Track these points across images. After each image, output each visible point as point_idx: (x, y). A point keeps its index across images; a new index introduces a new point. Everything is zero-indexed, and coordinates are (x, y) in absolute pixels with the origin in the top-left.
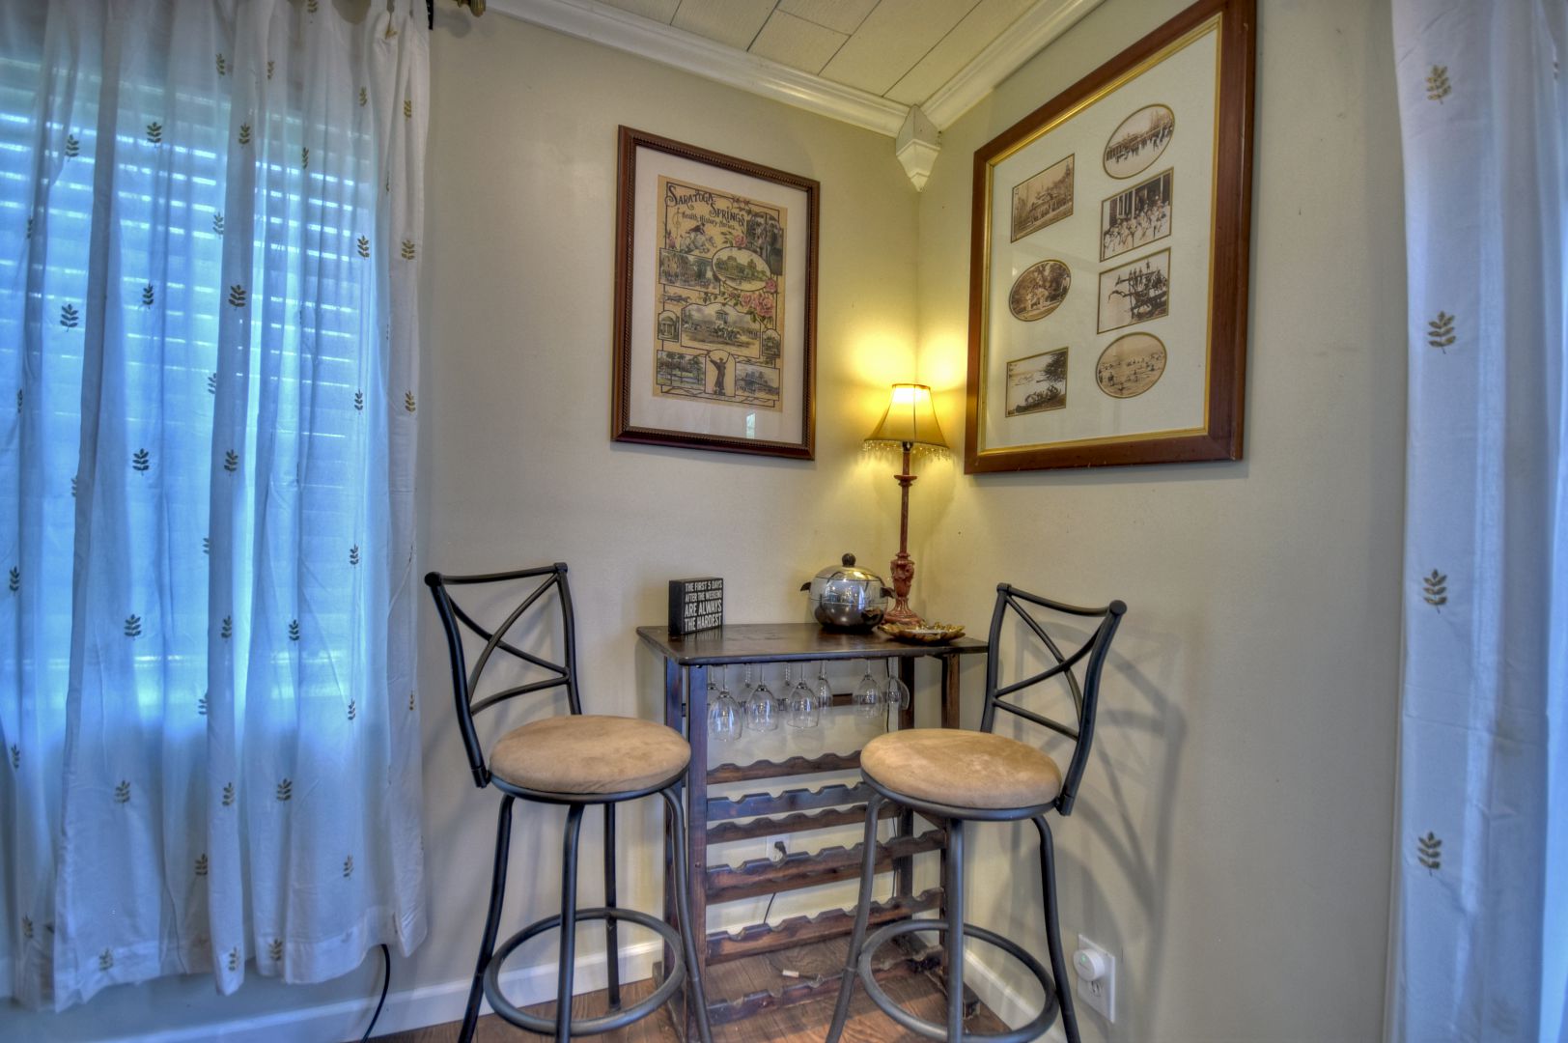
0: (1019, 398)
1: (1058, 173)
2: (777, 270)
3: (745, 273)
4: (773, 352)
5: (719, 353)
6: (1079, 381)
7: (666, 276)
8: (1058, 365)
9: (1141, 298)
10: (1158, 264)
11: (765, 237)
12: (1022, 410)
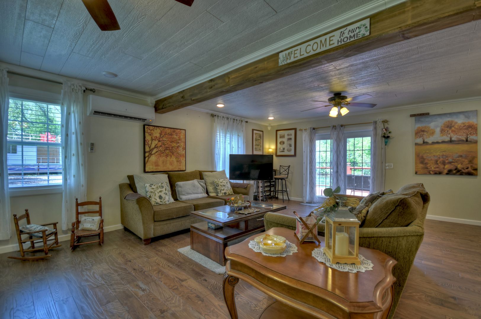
0: (281, 151)
1: (284, 135)
2: (261, 139)
3: (259, 140)
4: (261, 146)
5: (258, 147)
6: (286, 150)
7: (255, 141)
8: (284, 149)
9: (290, 146)
10: (291, 143)
11: (260, 137)
12: (281, 152)
